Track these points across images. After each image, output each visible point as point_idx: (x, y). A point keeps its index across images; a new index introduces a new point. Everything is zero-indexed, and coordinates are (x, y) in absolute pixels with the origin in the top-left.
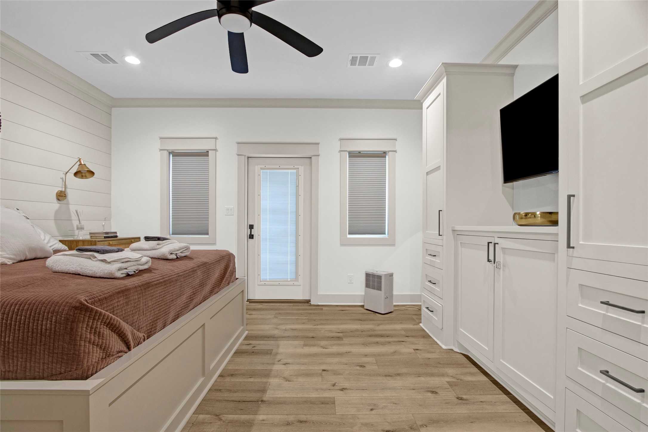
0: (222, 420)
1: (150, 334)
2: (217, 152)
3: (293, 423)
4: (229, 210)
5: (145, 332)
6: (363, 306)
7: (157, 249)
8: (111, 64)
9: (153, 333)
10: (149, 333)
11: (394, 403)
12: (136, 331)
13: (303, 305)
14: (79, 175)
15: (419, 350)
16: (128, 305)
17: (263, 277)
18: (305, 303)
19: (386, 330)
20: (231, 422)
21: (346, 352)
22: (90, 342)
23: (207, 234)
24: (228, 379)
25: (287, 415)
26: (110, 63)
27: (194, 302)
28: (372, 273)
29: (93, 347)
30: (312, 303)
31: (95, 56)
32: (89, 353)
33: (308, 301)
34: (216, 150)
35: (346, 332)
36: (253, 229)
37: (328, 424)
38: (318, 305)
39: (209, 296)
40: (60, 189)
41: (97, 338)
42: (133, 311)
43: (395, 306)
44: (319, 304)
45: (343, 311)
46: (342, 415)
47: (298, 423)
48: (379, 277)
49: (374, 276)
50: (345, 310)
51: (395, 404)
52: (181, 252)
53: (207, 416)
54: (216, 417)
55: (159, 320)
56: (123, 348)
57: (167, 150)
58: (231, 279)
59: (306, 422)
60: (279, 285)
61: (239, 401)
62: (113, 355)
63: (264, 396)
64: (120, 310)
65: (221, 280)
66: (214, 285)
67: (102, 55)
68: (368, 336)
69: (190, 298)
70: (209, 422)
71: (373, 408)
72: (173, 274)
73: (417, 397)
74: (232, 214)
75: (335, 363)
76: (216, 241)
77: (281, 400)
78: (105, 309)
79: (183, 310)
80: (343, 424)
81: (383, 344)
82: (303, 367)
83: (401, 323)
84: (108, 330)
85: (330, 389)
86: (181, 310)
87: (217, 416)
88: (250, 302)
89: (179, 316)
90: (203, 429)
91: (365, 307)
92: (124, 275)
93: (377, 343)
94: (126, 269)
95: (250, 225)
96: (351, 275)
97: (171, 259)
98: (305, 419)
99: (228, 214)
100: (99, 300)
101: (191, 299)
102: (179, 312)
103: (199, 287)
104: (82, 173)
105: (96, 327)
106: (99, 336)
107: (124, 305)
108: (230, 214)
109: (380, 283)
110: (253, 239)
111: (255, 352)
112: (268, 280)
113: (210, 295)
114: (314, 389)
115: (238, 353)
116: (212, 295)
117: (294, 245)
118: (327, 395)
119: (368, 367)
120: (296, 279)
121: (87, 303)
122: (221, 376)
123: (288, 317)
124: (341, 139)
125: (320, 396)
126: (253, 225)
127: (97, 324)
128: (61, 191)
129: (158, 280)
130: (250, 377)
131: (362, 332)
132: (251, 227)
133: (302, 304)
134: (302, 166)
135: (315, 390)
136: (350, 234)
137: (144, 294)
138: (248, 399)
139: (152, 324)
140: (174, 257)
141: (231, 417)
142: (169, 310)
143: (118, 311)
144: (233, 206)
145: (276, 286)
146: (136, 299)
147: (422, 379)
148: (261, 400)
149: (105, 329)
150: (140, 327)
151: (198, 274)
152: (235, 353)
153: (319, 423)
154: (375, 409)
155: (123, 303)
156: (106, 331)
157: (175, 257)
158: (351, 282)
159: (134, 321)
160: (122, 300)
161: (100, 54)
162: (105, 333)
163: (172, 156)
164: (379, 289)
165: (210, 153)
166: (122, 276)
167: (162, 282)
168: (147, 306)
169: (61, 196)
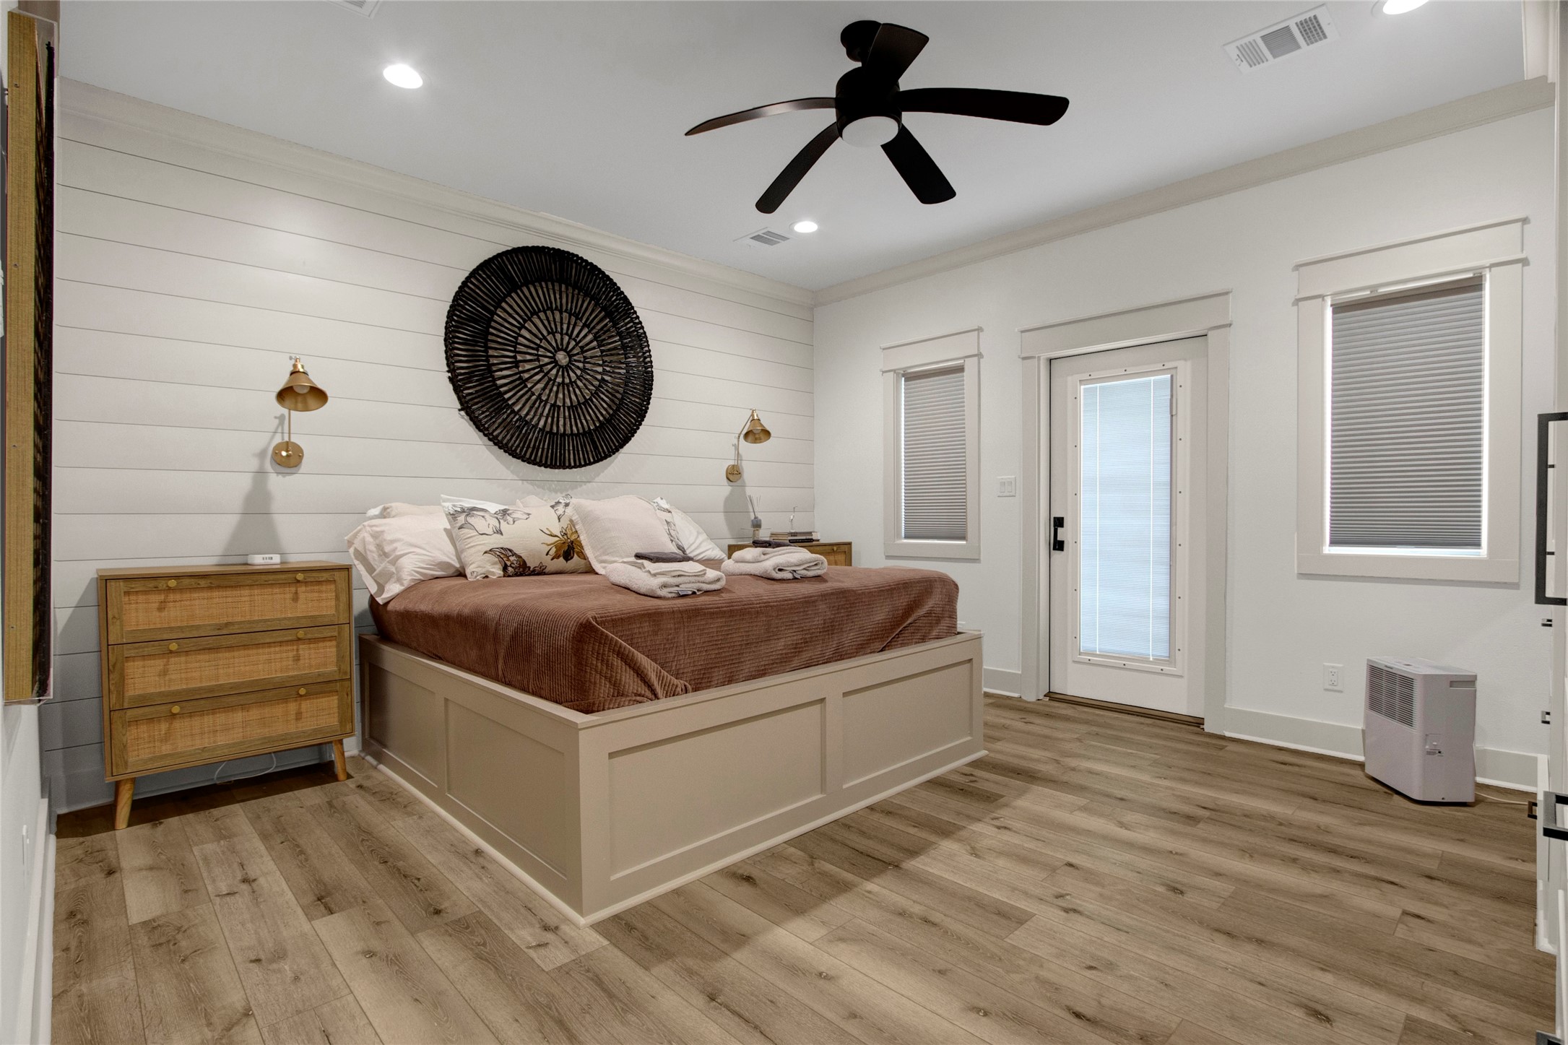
0: (813, 865)
1: (699, 686)
2: (981, 360)
3: (911, 917)
4: (1006, 485)
5: (690, 680)
6: (1361, 765)
7: (761, 561)
8: (783, 244)
9: (704, 685)
10: (697, 684)
11: (1162, 983)
12: (666, 673)
13: (1181, 728)
14: (750, 437)
15: (1423, 918)
16: (657, 635)
17: (1085, 644)
18: (1189, 725)
19: (1369, 842)
20: (824, 874)
21: (1170, 850)
22: (596, 671)
23: (963, 538)
24: (876, 817)
25: (914, 902)
26: (779, 242)
27: (805, 656)
28: (1386, 666)
29: (600, 678)
30: (1208, 728)
31: (757, 238)
32: (595, 683)
33: (1198, 723)
34: (979, 356)
35: (1223, 812)
36: (1062, 526)
37: (971, 945)
38: (1223, 738)
39: (854, 653)
40: (732, 463)
41: (605, 668)
42: (665, 645)
43: (1480, 786)
44: (1228, 734)
45: (1285, 764)
46: (1014, 947)
47: (920, 921)
48: (1407, 682)
49: (1391, 675)
50: (1290, 764)
51: (1166, 985)
52: (804, 569)
53: (800, 853)
54: (810, 860)
55: (716, 669)
56: (645, 691)
57: (894, 371)
58: (930, 630)
59: (934, 924)
60: (1124, 668)
61: (862, 853)
62: (627, 696)
63: (908, 861)
64: (643, 640)
65: (892, 629)
66: (871, 636)
67: (764, 234)
68: (1285, 838)
69: (795, 648)
70: (794, 860)
71: (1099, 967)
72: (755, 602)
73: (1248, 1000)
74: (1011, 494)
75: (1114, 861)
76: (980, 554)
77: (930, 877)
78: (619, 634)
79: (775, 665)
80: (997, 958)
81: (1309, 868)
82: (1031, 845)
83: (1462, 840)
84: (619, 661)
85: (1041, 899)
86: (773, 664)
87: (812, 857)
88: (1052, 699)
89: (766, 673)
90: (780, 866)
91: (1369, 770)
92: (673, 595)
93: (1295, 860)
94: (678, 586)
95: (1054, 518)
96: (1333, 667)
97: (780, 580)
98: (937, 921)
99: (1005, 494)
100: (613, 620)
101: (797, 649)
102: (767, 667)
103: (820, 632)
104: (755, 434)
105: (603, 654)
106: (607, 666)
107: (650, 633)
108: (1008, 494)
109: (1408, 699)
110: (1062, 550)
111: (966, 791)
112: (1098, 653)
113: (857, 653)
114: (1008, 887)
115: (936, 783)
116: (861, 653)
117: (1165, 569)
118: (1023, 904)
119: (1191, 897)
120: (1171, 660)
121: (596, 622)
122: (871, 808)
123: (1108, 746)
124: (1298, 267)
125: (1008, 901)
126: (1063, 518)
127: (604, 650)
128: (733, 466)
129: (717, 608)
130: (915, 826)
131: (1281, 824)
132: (1059, 522)
133: (1179, 725)
134: (1185, 360)
135: (1009, 889)
136: (1334, 542)
137: (686, 624)
138: (877, 855)
139: (703, 672)
140: (788, 575)
141: (828, 867)
142: (739, 658)
143: (640, 640)
144: (1013, 477)
145: (1117, 671)
146: (671, 629)
147: (1328, 978)
148: (896, 864)
149: (615, 660)
150: (681, 671)
151: (818, 609)
152: (928, 781)
153: (955, 937)
154: (1101, 971)
155: (648, 631)
156: (617, 662)
157: (790, 576)
158: (1335, 688)
159: (667, 660)
160: (646, 627)
161: (760, 233)
162: (615, 663)
163: (905, 381)
164: (1407, 719)
165: (970, 365)
166: (670, 595)
167: (725, 612)
168: (691, 643)
169: (734, 474)
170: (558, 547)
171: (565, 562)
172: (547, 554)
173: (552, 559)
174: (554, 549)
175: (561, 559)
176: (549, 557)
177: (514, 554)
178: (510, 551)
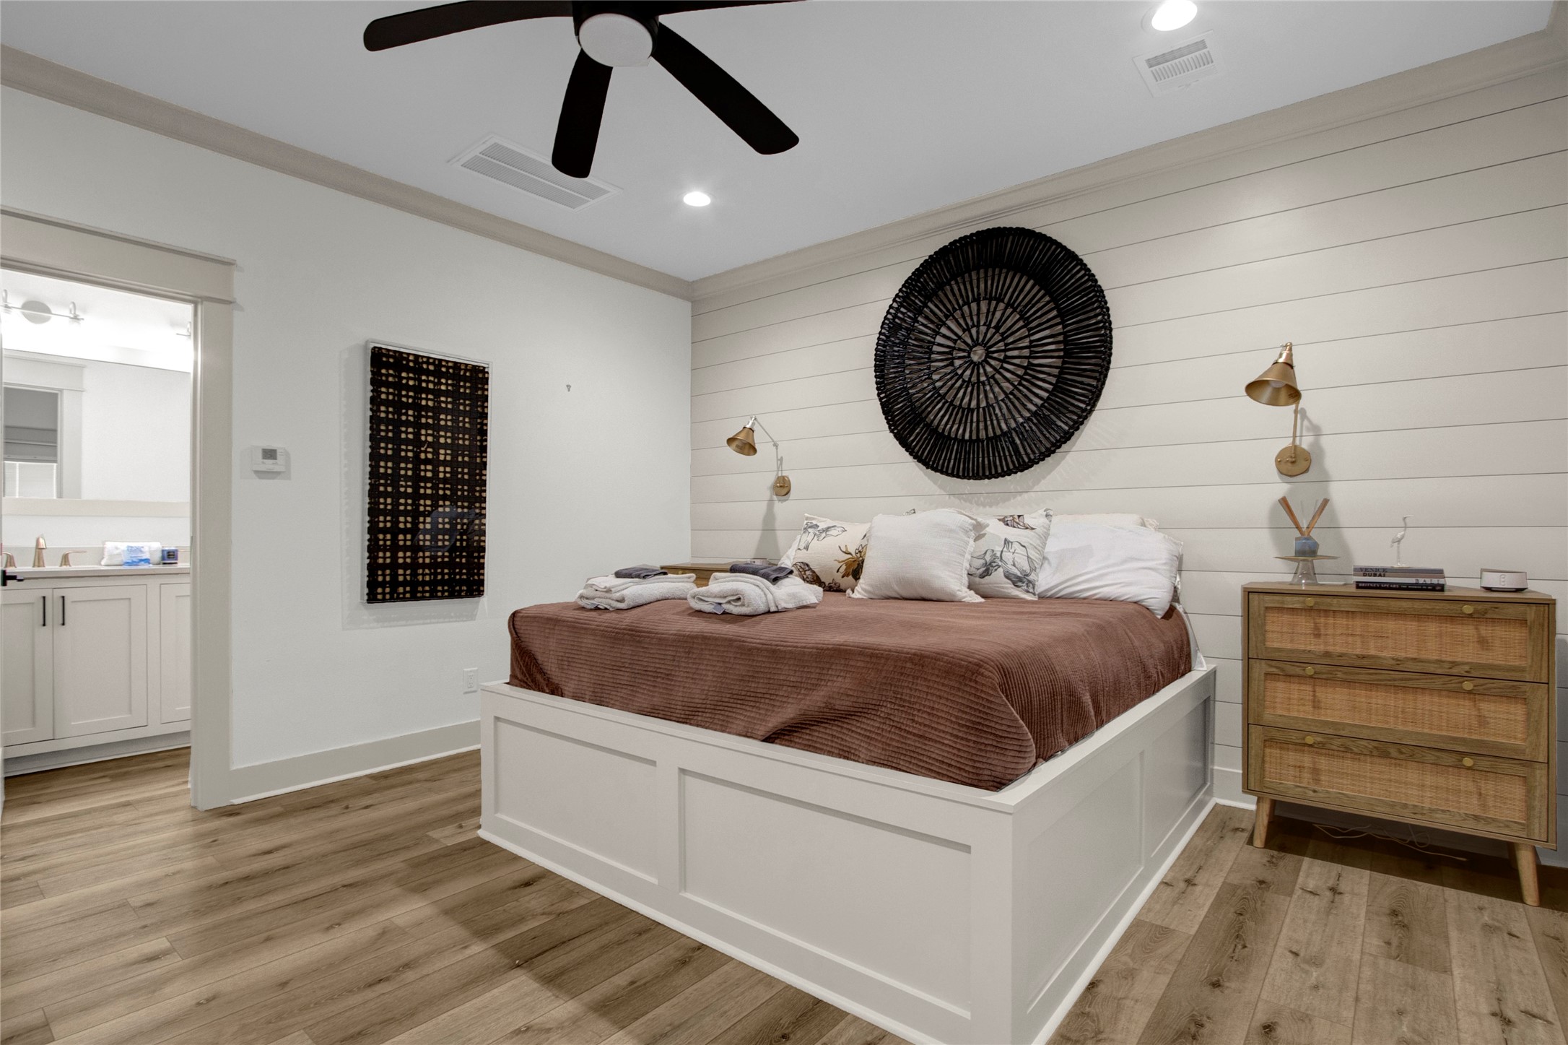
0: (543, 914)
3: (397, 970)
20: (521, 920)
25: (428, 975)
46: (283, 1036)
47: (385, 976)
59: (368, 985)
98: (376, 988)
170: (848, 564)
171: (854, 580)
172: (838, 571)
173: (843, 577)
174: (844, 567)
175: (851, 577)
176: (840, 574)
177: (810, 569)
178: (808, 565)
